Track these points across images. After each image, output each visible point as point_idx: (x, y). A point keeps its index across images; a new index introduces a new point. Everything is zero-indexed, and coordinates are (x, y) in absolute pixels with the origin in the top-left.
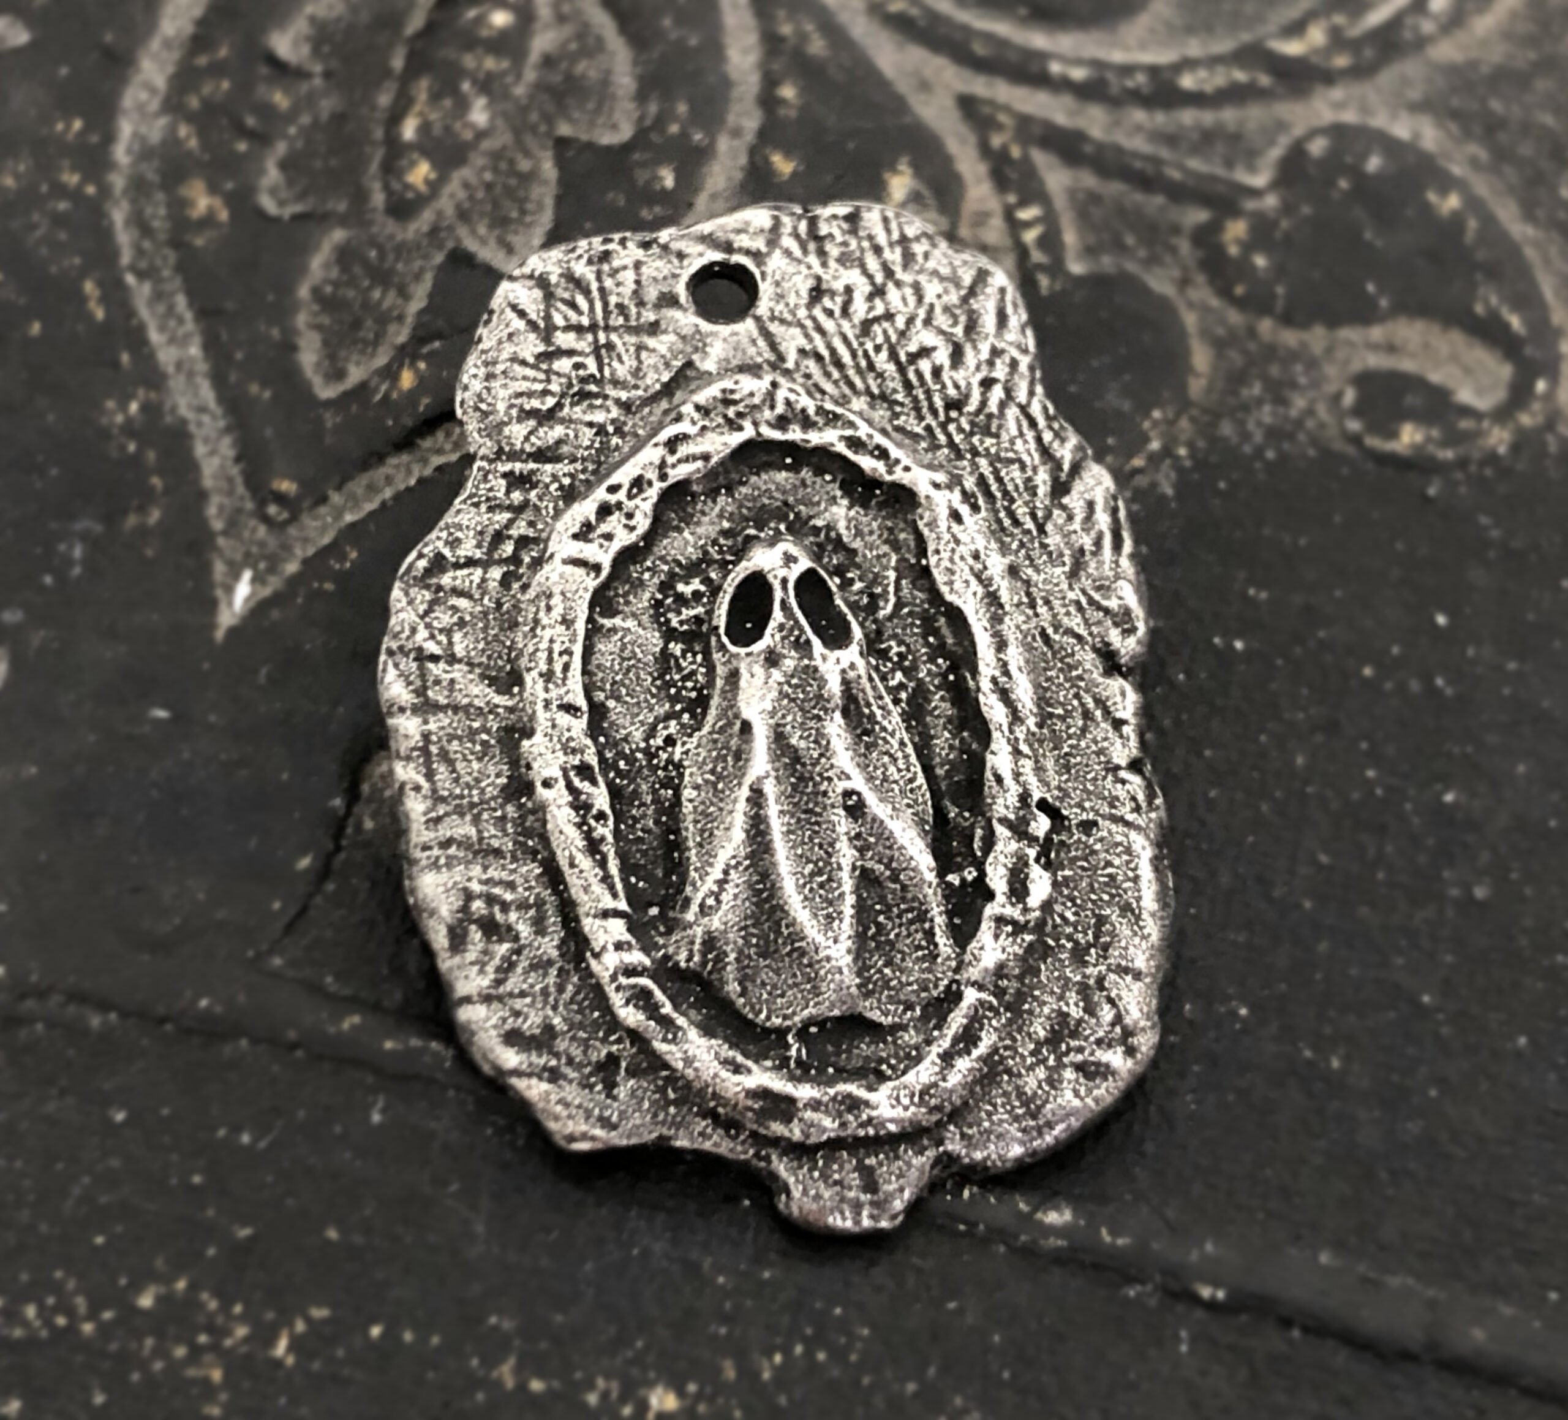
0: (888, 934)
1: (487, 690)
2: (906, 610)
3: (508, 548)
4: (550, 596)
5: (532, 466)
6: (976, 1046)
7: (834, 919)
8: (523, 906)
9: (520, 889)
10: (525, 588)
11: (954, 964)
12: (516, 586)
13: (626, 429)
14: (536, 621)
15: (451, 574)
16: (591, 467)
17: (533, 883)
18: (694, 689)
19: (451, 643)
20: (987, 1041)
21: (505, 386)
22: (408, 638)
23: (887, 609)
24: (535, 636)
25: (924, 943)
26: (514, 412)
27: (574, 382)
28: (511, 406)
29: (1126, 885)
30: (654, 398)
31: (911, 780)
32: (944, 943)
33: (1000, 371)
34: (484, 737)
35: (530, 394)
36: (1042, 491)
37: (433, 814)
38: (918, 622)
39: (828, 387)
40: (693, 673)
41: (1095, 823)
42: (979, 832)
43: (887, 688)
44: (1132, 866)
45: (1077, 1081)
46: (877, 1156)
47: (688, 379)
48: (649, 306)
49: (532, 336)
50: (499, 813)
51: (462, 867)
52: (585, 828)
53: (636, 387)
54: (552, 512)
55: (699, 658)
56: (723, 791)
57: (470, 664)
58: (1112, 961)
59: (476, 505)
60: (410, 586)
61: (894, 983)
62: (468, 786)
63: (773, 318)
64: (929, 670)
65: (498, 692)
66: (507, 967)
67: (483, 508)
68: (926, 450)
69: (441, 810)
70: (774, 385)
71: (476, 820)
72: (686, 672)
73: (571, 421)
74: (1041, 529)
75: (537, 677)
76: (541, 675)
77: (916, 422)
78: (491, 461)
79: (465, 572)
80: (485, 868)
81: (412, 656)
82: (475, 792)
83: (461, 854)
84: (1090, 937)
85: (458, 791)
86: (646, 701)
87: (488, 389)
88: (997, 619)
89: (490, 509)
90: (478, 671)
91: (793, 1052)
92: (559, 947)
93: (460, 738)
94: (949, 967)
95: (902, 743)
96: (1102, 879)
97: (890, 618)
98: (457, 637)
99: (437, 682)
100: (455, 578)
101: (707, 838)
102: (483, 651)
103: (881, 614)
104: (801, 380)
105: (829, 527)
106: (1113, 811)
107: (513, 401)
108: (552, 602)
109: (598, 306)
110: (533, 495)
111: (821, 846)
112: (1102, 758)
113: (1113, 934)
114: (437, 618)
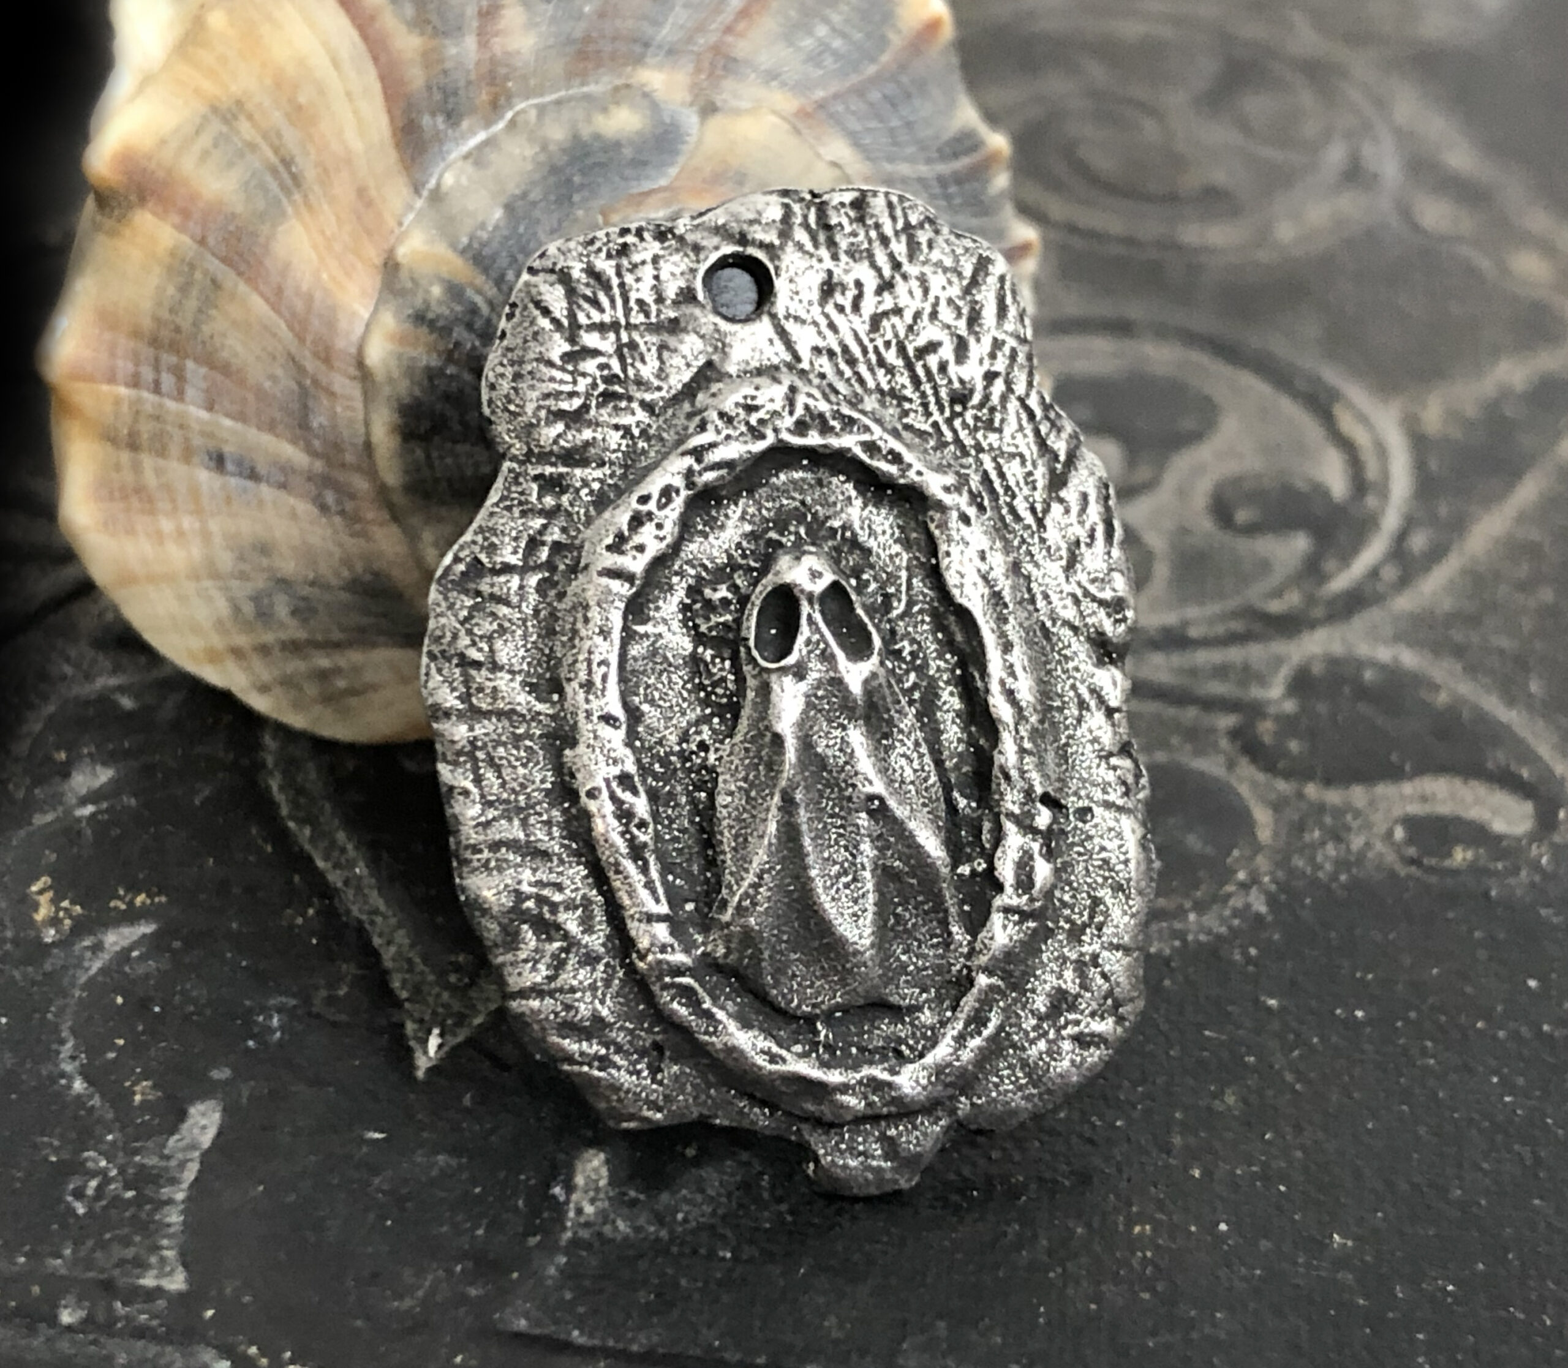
0: (906, 924)
1: (530, 698)
2: (916, 609)
3: (544, 554)
4: (587, 607)
5: (563, 470)
6: (985, 1026)
7: (858, 917)
8: (570, 906)
9: (567, 891)
10: (561, 596)
11: (965, 950)
12: (552, 593)
13: (652, 431)
14: (575, 632)
15: (488, 580)
16: (619, 472)
17: (580, 885)
18: (724, 695)
19: (492, 650)
20: (995, 1020)
21: (532, 387)
22: (450, 644)
23: (899, 608)
24: (574, 647)
25: (938, 931)
26: (543, 413)
27: (599, 381)
28: (539, 408)
29: (1117, 868)
30: (675, 400)
31: (926, 780)
32: (957, 931)
33: (1000, 365)
34: (528, 743)
35: (557, 395)
36: (1040, 484)
37: (483, 819)
38: (927, 619)
39: (841, 387)
40: (724, 679)
41: (1089, 810)
42: (987, 826)
43: (902, 689)
44: (1123, 850)
45: (1073, 1052)
46: (897, 1128)
47: (709, 380)
48: (669, 302)
49: (557, 336)
50: (545, 817)
51: (512, 870)
52: (628, 836)
53: (659, 389)
54: (583, 518)
55: (727, 664)
56: (755, 799)
57: (512, 672)
58: (1104, 939)
59: (509, 509)
60: (449, 590)
61: (912, 968)
62: (513, 791)
63: (787, 318)
64: (938, 668)
65: (539, 699)
66: (558, 965)
67: (516, 511)
68: (935, 449)
69: (491, 813)
70: (793, 389)
71: (524, 823)
72: (716, 678)
73: (597, 424)
74: (1040, 523)
75: (577, 687)
76: (581, 686)
77: (923, 419)
78: (522, 463)
79: (502, 579)
80: (534, 871)
81: (455, 661)
82: (522, 798)
83: (511, 857)
84: (1085, 918)
85: (505, 796)
86: (678, 705)
87: (515, 389)
88: (1002, 620)
89: (524, 514)
90: (519, 678)
91: (822, 1038)
92: (604, 945)
93: (504, 744)
94: (961, 954)
95: (917, 744)
96: (1096, 863)
97: (901, 617)
98: (498, 644)
99: (480, 689)
100: (492, 585)
101: (742, 843)
102: (523, 658)
103: (895, 613)
104: (816, 381)
105: (844, 528)
106: (1106, 797)
107: (541, 403)
108: (589, 615)
109: (619, 302)
110: (565, 499)
111: (846, 848)
112: (1097, 746)
113: (1106, 914)
114: (477, 624)
